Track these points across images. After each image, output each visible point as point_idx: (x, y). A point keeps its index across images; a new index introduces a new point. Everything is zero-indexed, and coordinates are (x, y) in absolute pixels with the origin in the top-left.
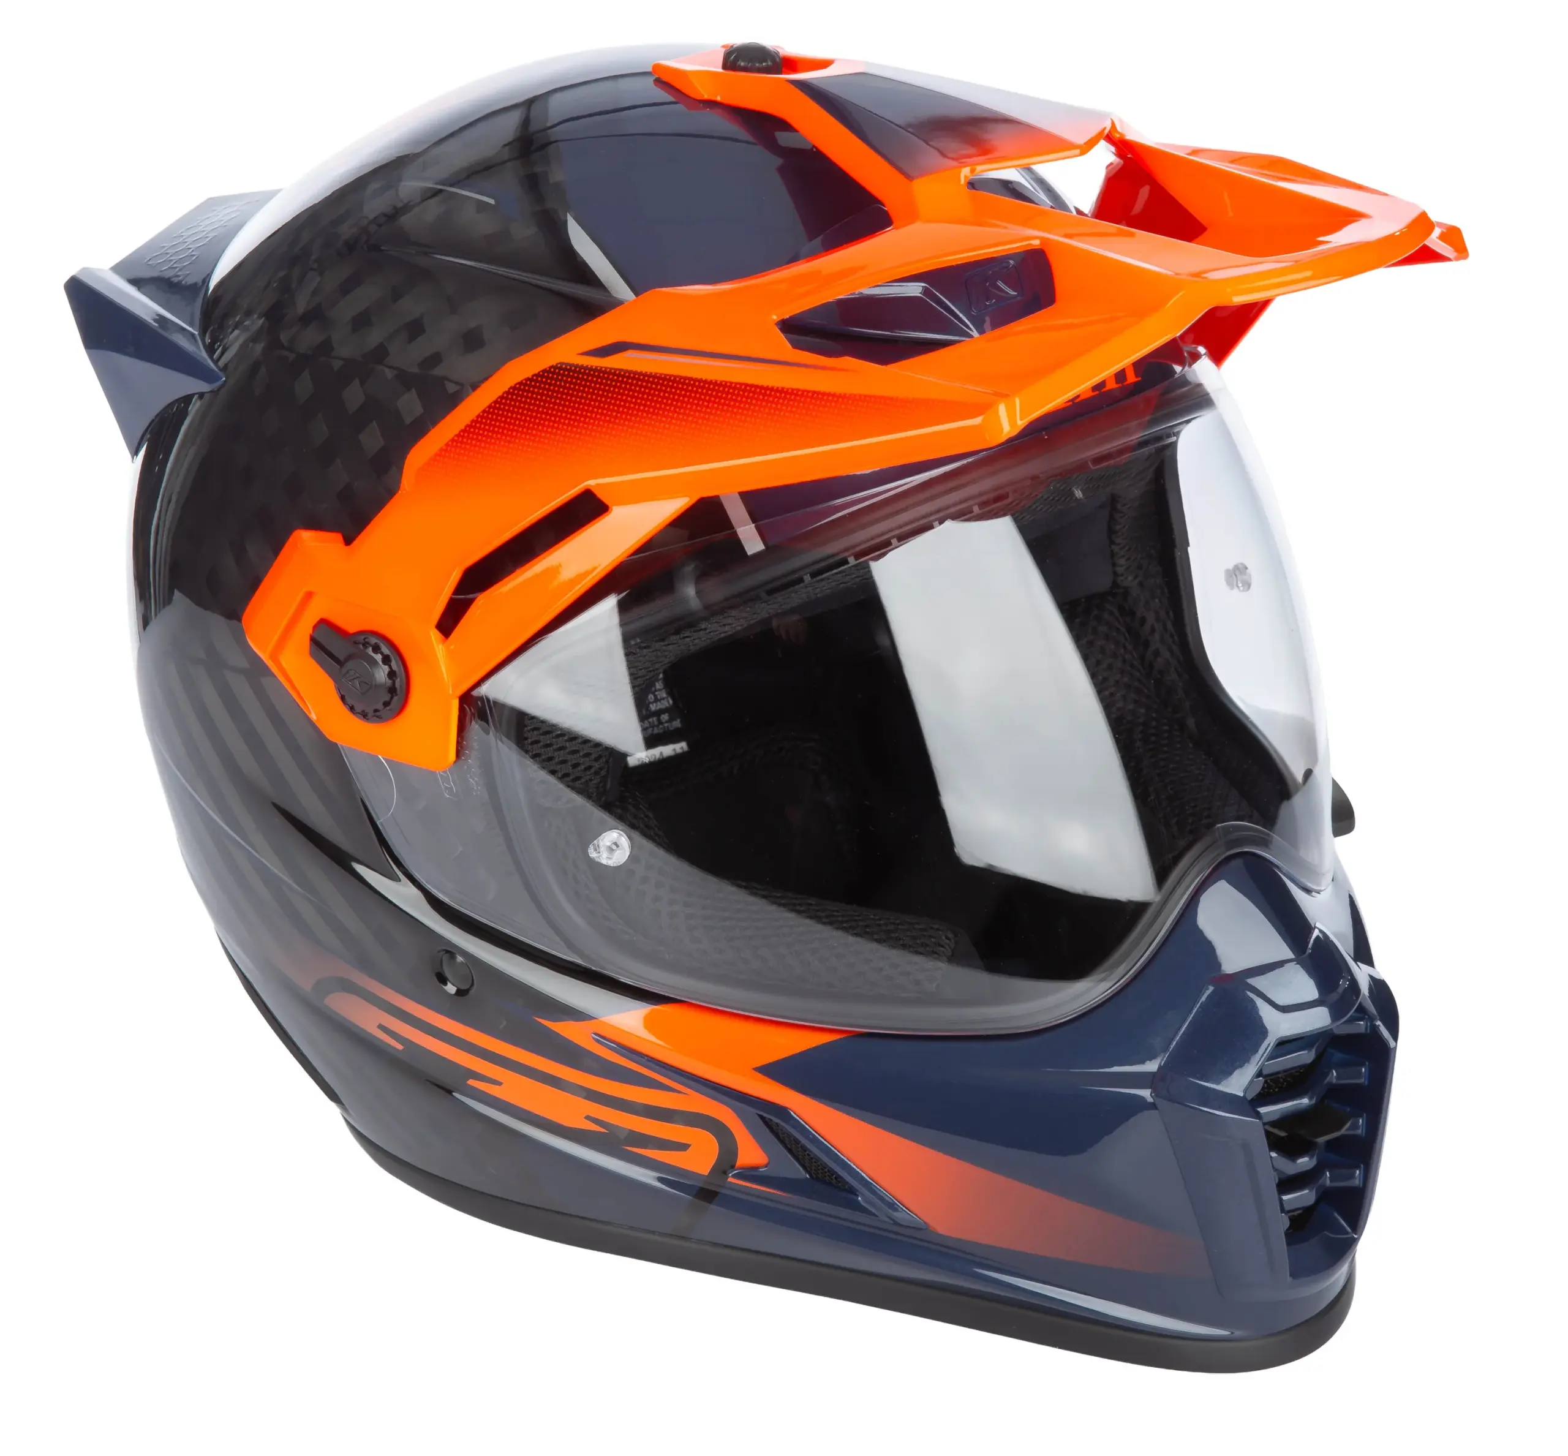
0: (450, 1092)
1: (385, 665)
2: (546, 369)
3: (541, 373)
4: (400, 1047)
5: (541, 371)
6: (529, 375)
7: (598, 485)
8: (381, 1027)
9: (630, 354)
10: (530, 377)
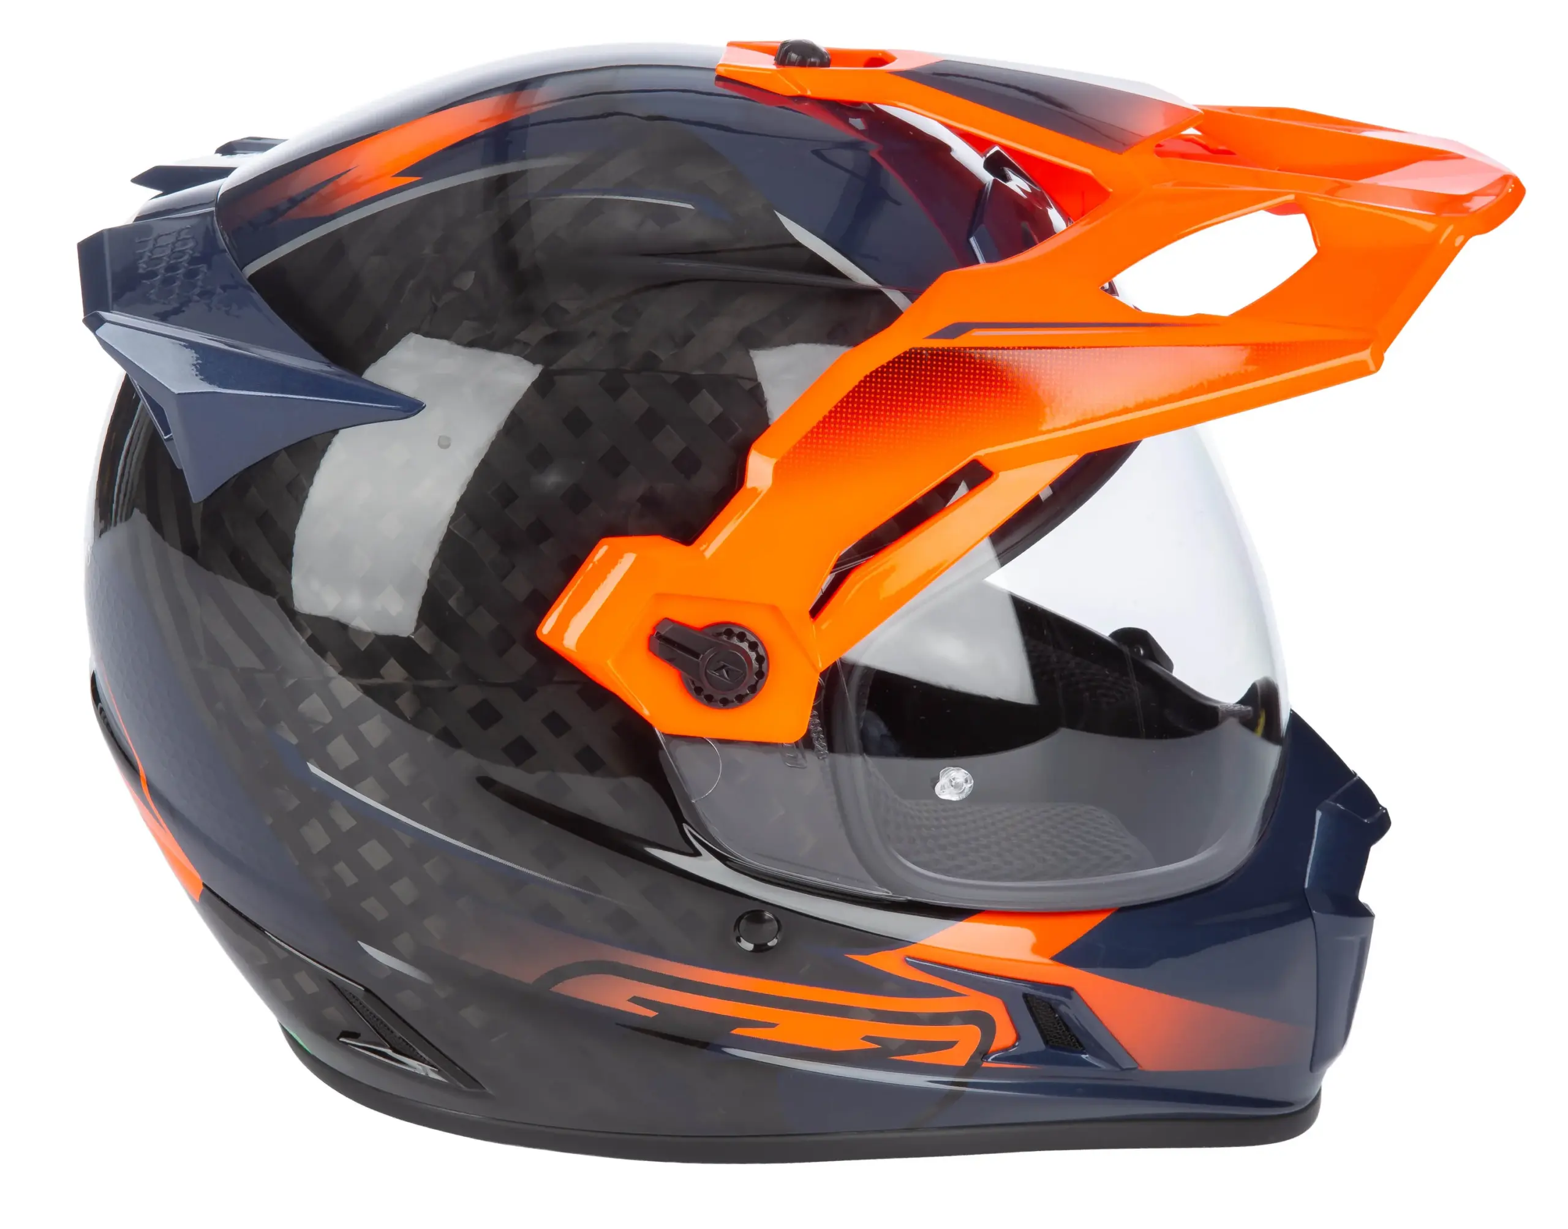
0: (718, 1048)
1: (752, 651)
2: (900, 355)
3: (896, 360)
4: (651, 1014)
5: (896, 358)
6: (884, 362)
7: (987, 455)
8: (635, 1000)
9: (977, 333)
10: (886, 365)
